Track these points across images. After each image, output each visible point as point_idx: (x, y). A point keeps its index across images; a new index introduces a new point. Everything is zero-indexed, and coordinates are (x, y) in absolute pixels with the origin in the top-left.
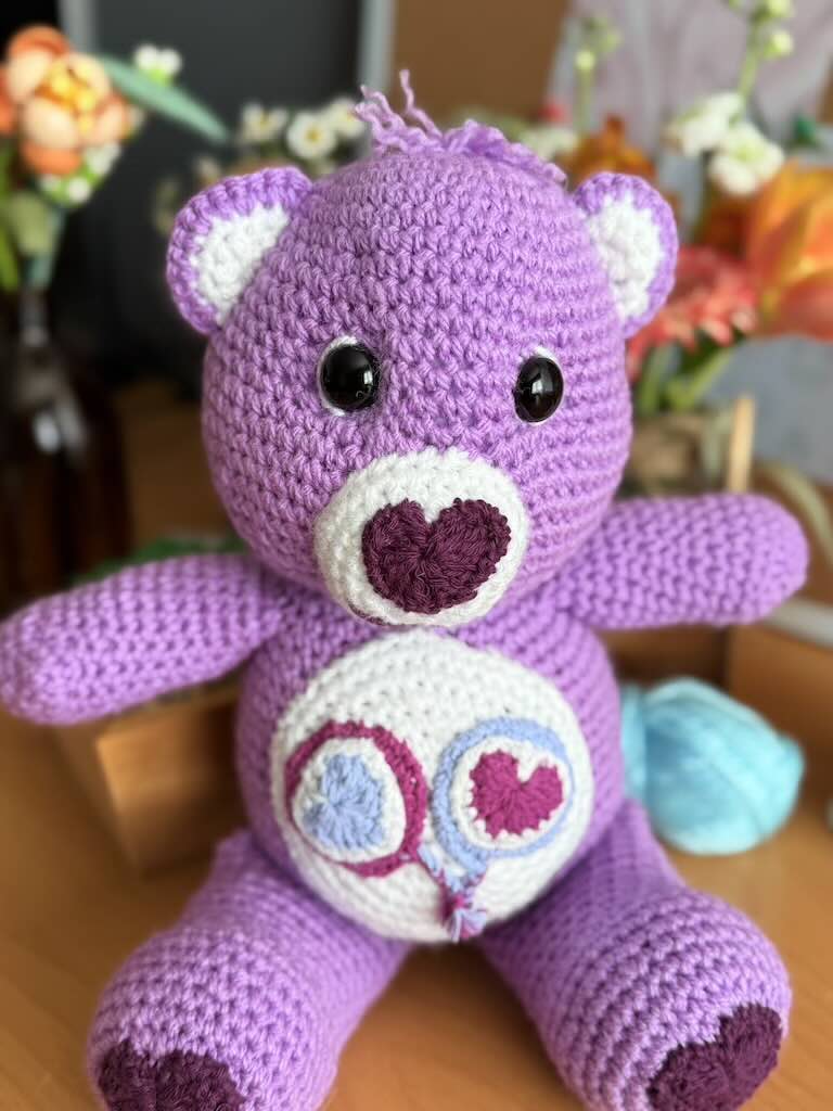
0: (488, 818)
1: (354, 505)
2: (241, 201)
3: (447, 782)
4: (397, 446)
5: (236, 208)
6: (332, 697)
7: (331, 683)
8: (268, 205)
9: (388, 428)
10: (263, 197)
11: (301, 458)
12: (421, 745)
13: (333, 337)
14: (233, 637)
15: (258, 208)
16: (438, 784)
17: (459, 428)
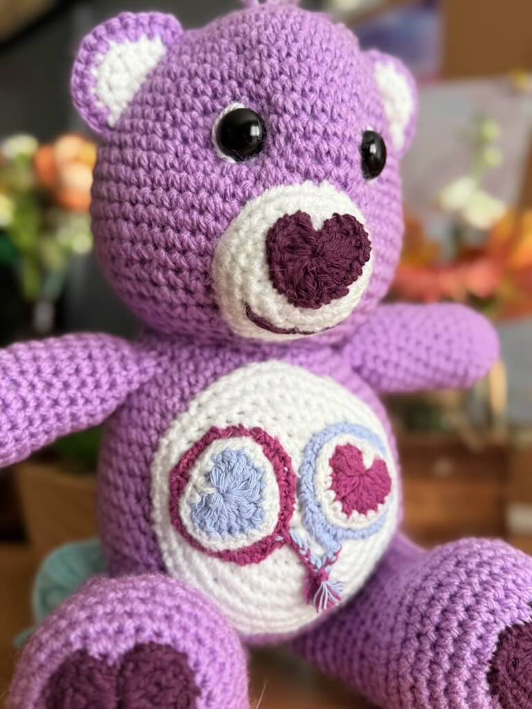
0: (343, 500)
1: (256, 219)
2: (131, 31)
3: (311, 471)
4: (284, 178)
5: (127, 36)
6: (212, 411)
7: (210, 400)
8: (150, 36)
9: (277, 165)
10: (148, 30)
11: (203, 194)
12: (288, 442)
13: (225, 106)
14: (119, 380)
15: (143, 38)
16: (305, 472)
17: (329, 165)
